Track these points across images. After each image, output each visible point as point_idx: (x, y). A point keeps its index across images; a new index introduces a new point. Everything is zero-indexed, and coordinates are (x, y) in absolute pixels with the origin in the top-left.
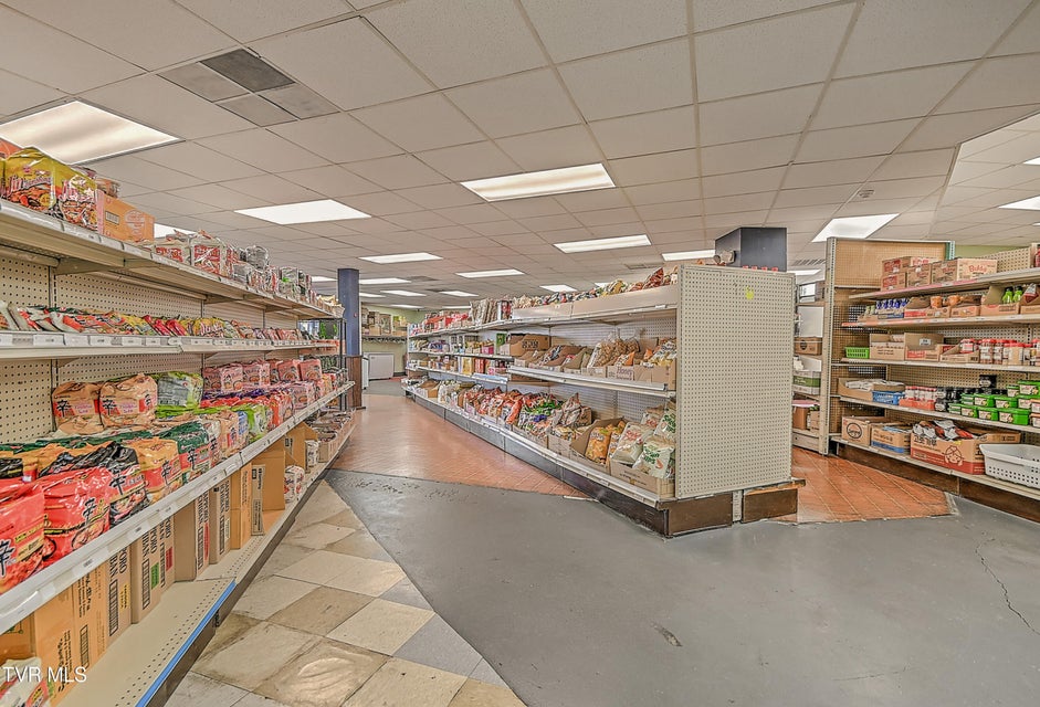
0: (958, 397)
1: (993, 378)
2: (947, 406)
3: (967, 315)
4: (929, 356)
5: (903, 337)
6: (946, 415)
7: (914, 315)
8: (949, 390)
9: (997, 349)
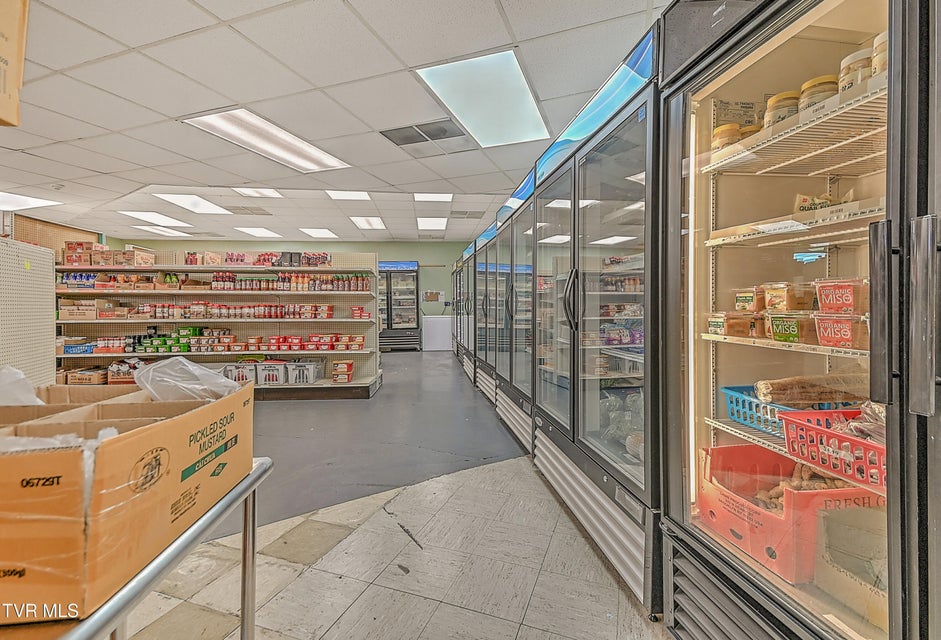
0: (139, 342)
1: (155, 328)
2: (134, 348)
3: (145, 289)
4: (118, 316)
5: (95, 302)
6: (136, 354)
7: (104, 286)
8: (134, 338)
9: (166, 310)
